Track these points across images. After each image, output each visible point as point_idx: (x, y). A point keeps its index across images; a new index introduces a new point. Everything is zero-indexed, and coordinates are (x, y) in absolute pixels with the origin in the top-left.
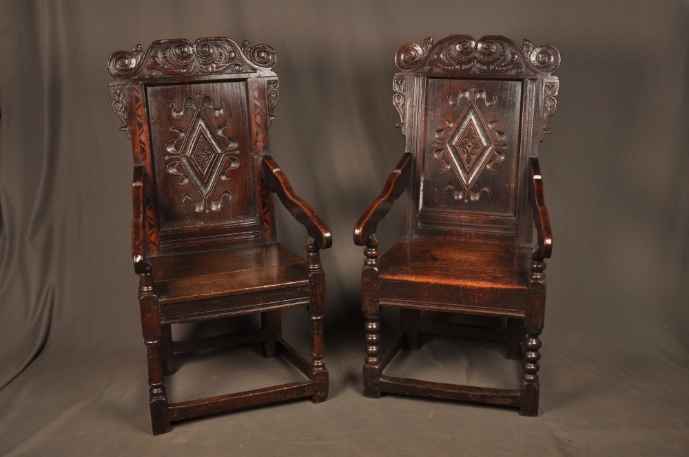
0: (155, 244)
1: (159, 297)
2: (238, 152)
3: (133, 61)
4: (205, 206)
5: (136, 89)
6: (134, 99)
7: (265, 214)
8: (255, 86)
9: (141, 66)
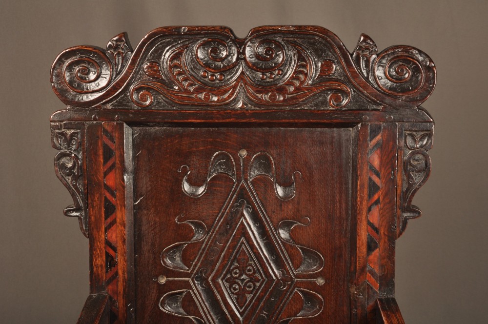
2: (320, 282)
5: (107, 132)
8: (375, 141)
9: (123, 80)
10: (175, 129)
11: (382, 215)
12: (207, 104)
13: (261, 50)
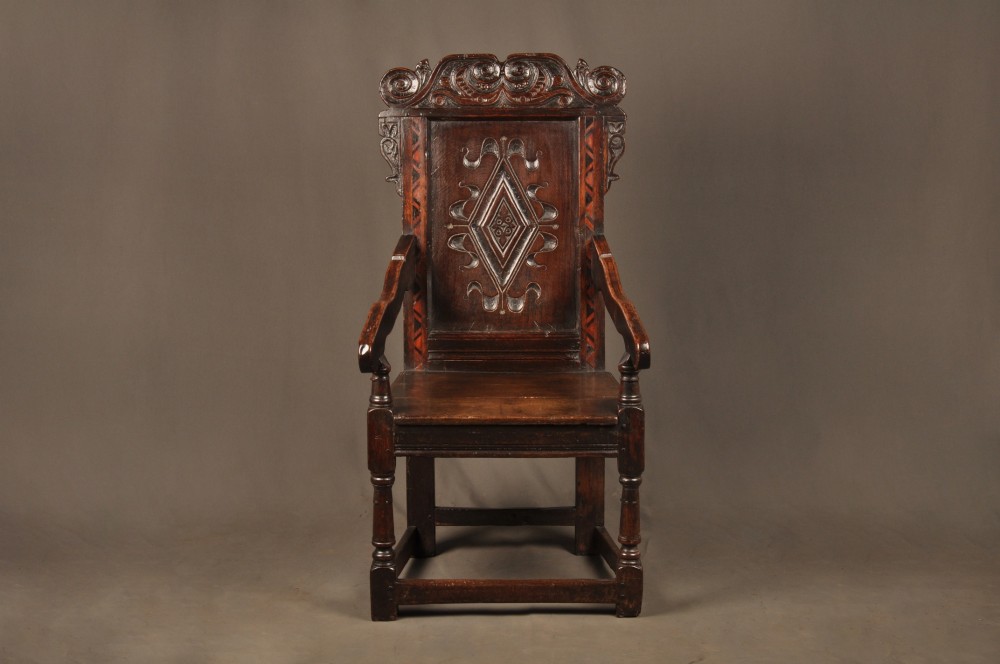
0: (420, 352)
1: (395, 413)
2: (556, 227)
3: (415, 83)
4: (500, 304)
5: (414, 124)
6: (410, 137)
7: (589, 325)
8: (589, 128)
9: (426, 90)
10: (459, 122)
11: (595, 179)
12: (479, 105)
13: (514, 69)
